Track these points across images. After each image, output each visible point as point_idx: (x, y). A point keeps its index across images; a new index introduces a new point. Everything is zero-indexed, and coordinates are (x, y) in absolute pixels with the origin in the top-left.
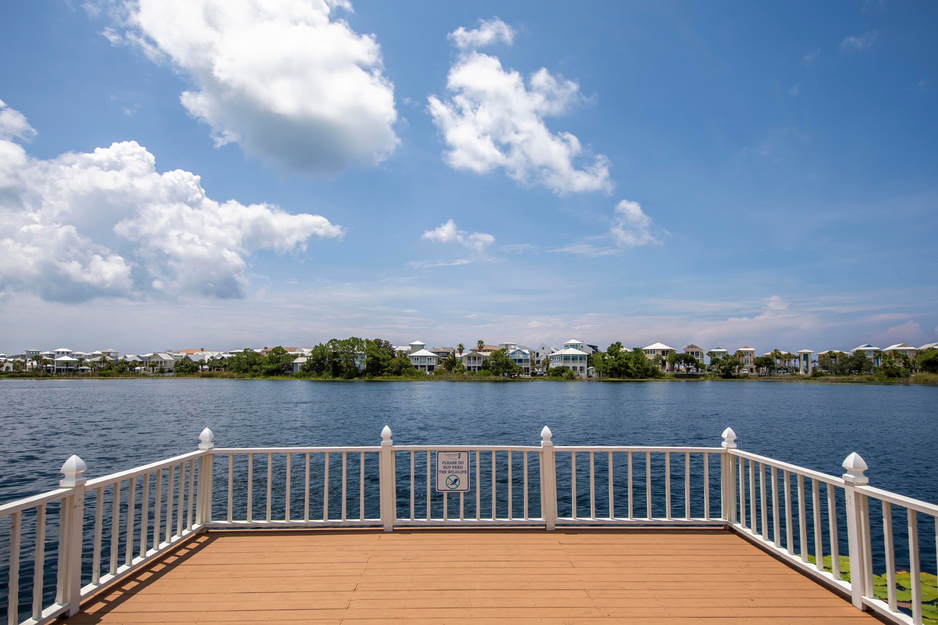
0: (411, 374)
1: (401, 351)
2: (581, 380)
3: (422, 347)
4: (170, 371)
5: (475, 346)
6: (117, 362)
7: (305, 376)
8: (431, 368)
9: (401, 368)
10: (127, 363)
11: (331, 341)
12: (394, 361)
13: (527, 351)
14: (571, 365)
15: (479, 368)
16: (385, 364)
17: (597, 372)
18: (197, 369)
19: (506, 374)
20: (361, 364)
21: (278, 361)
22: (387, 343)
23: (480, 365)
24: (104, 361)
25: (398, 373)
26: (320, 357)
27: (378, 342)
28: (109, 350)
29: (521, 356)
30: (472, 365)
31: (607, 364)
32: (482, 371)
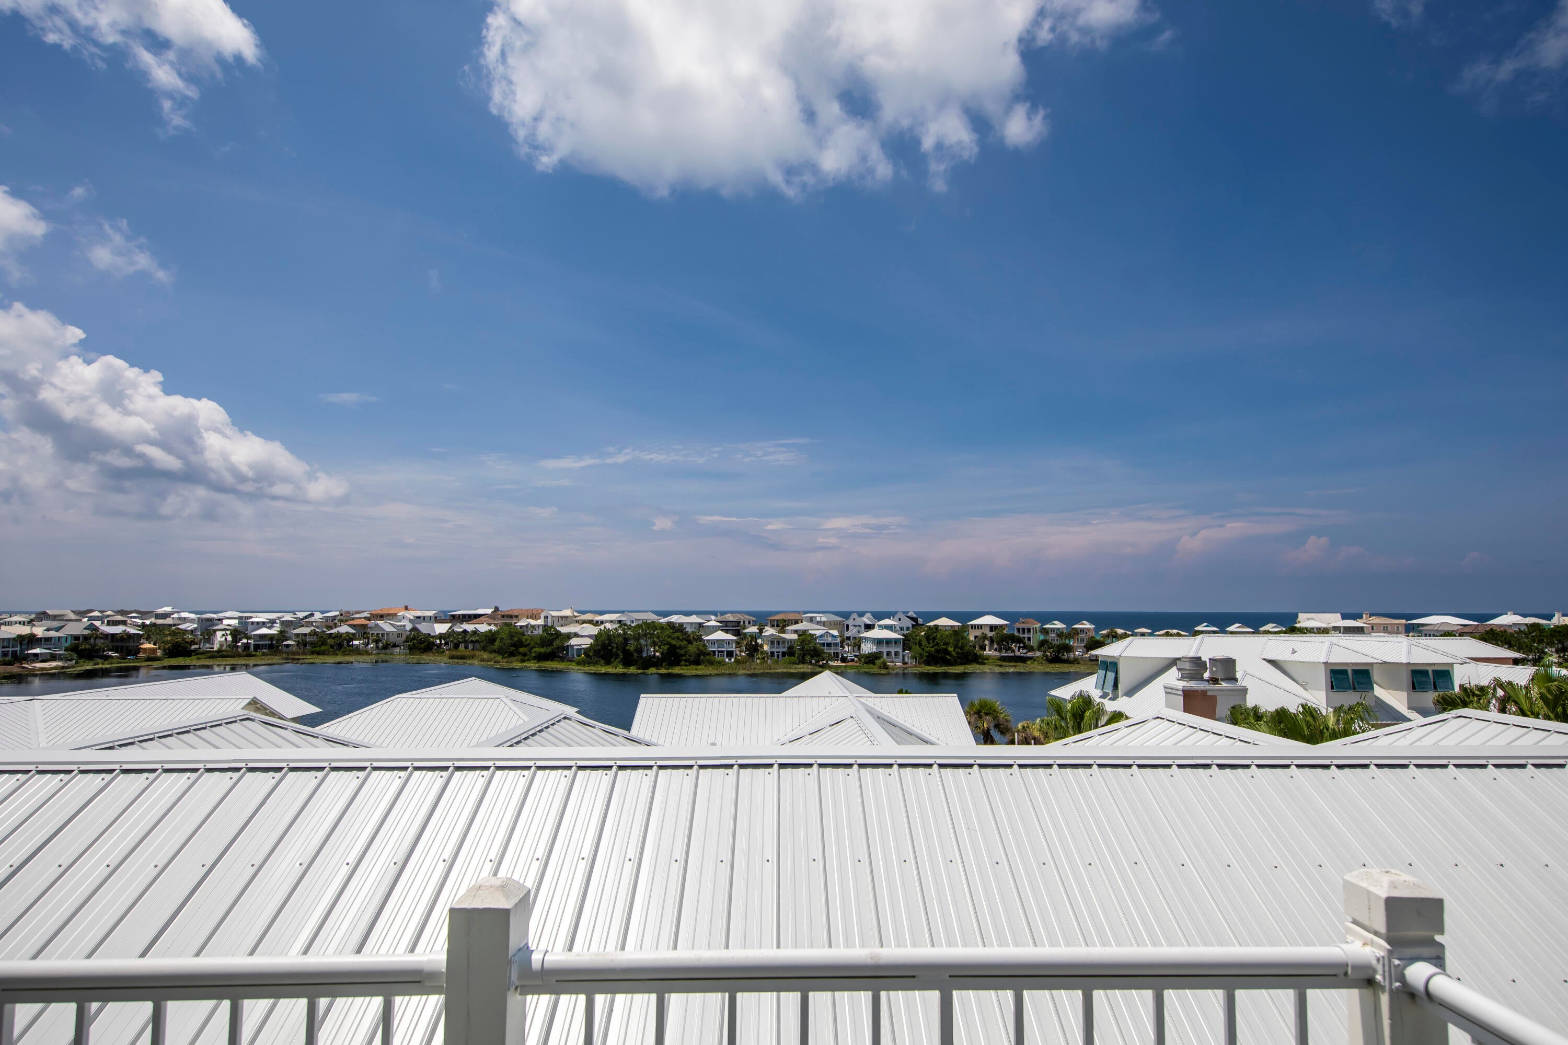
0: (709, 662)
2: (896, 665)
8: (730, 654)
9: (699, 656)
13: (835, 634)
14: (885, 650)
15: (784, 654)
16: (682, 652)
17: (912, 658)
18: (434, 644)
19: (813, 661)
20: (655, 652)
21: (550, 643)
23: (785, 650)
26: (607, 642)
27: (672, 626)
29: (830, 640)
30: (775, 650)
31: (923, 649)
32: (787, 657)
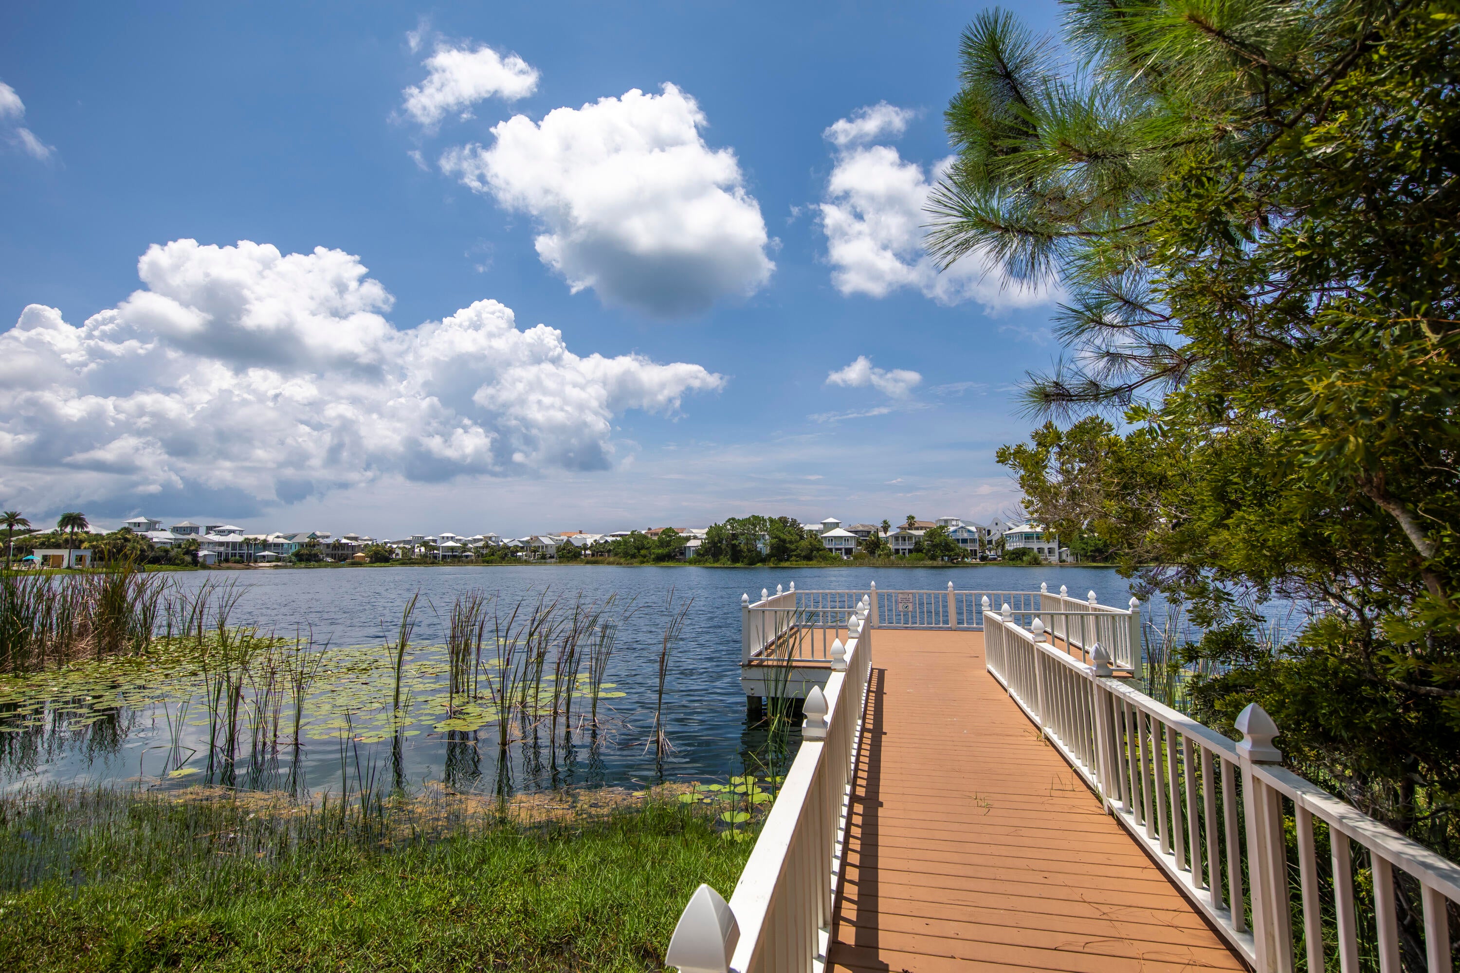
0: (825, 558)
1: (810, 531)
2: (1050, 565)
3: (836, 525)
4: (552, 557)
5: (904, 523)
6: (500, 548)
7: (699, 561)
8: (848, 551)
9: (812, 551)
10: (509, 548)
11: (728, 521)
12: (803, 543)
13: (973, 529)
14: (1035, 545)
15: (910, 551)
16: (793, 547)
17: (1072, 554)
18: (580, 554)
19: (946, 558)
20: (763, 547)
21: (668, 544)
22: (794, 521)
23: (912, 547)
24: (487, 546)
25: (809, 558)
26: (716, 539)
27: (783, 520)
28: (490, 534)
29: (966, 535)
30: (900, 547)
31: (1086, 543)
32: (914, 554)
